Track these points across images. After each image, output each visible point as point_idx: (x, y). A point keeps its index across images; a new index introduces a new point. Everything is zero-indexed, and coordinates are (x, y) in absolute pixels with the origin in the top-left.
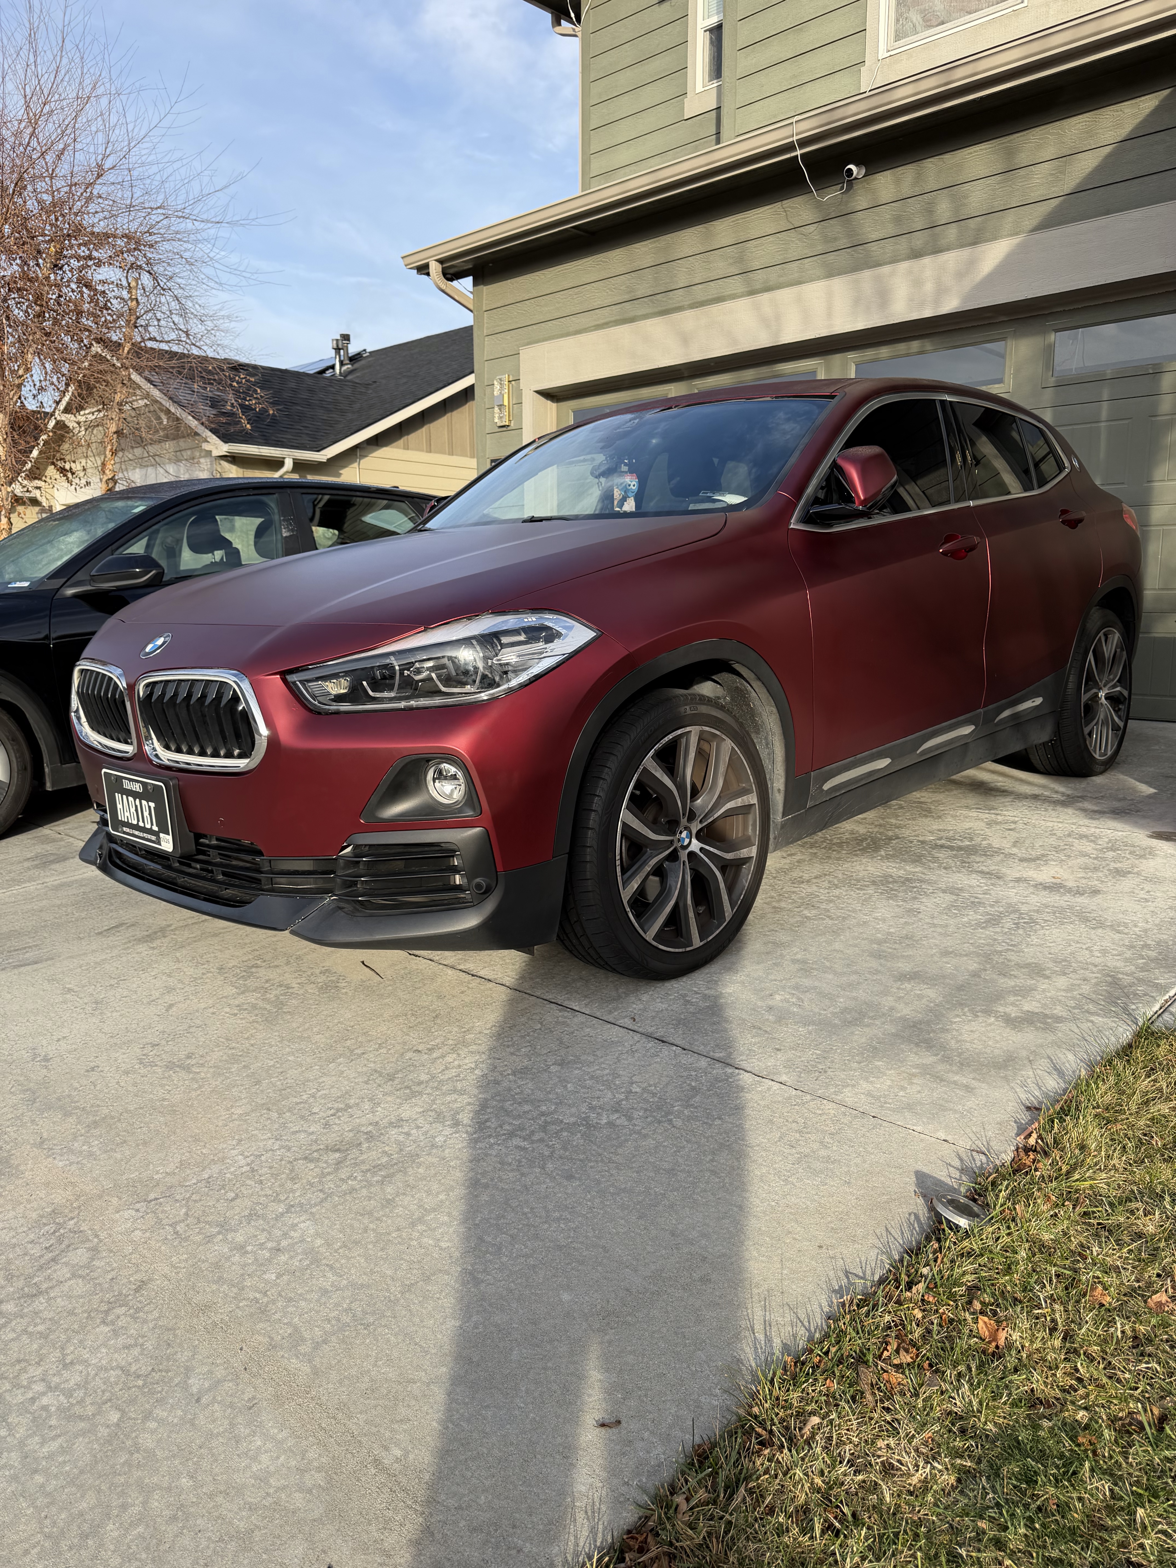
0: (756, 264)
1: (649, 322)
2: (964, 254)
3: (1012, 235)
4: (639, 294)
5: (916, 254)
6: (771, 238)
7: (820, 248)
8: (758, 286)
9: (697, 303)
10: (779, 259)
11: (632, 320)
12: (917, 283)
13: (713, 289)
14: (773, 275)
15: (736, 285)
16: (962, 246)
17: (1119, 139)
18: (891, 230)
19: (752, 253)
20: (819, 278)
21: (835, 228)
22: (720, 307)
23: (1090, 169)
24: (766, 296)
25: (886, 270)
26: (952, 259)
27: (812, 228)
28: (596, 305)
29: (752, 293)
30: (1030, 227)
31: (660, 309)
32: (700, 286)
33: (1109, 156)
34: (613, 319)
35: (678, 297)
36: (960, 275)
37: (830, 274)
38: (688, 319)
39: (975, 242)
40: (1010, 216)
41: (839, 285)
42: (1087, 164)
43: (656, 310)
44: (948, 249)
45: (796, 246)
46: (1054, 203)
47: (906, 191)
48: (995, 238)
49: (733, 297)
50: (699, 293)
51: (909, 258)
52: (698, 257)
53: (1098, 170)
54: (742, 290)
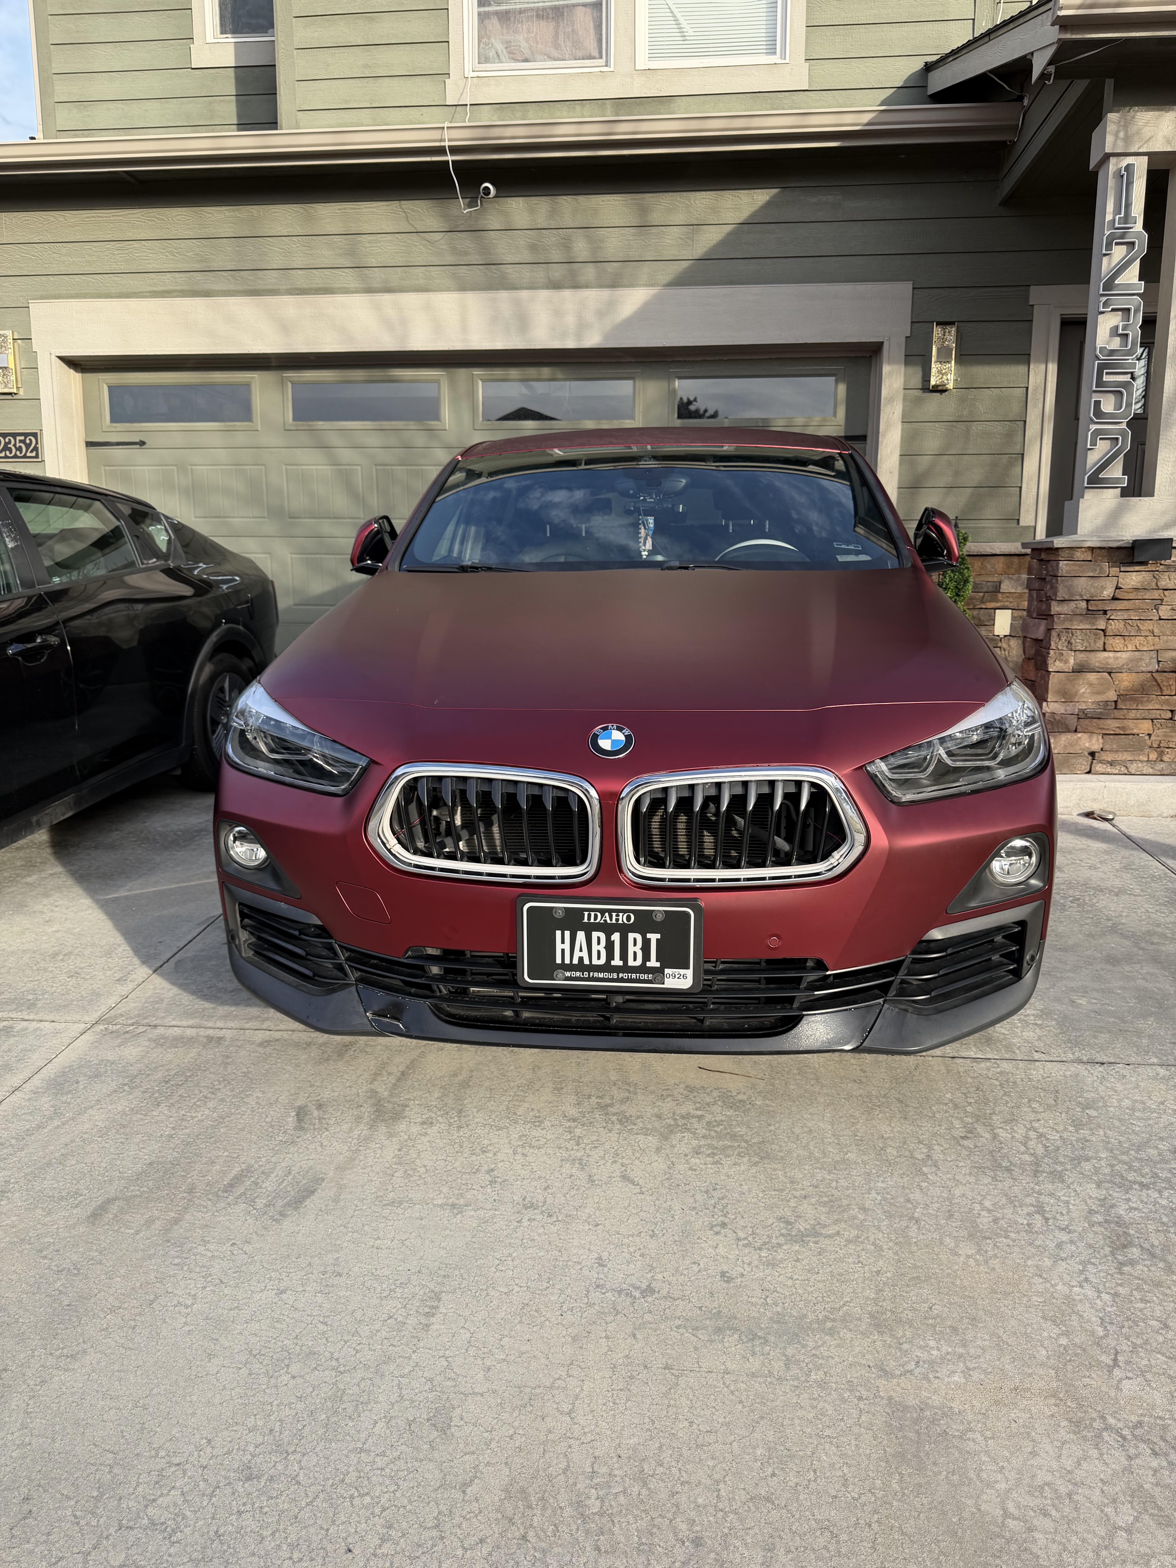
0: (373, 262)
1: (232, 300)
2: (604, 294)
3: (647, 285)
4: (215, 266)
5: (556, 286)
6: (388, 237)
7: (449, 259)
8: (376, 285)
9: (298, 289)
10: (400, 261)
11: (207, 294)
12: (558, 313)
13: (318, 278)
14: (395, 277)
15: (348, 278)
16: (601, 286)
17: (739, 221)
18: (527, 257)
19: (366, 248)
20: (448, 289)
21: (465, 242)
22: (328, 299)
23: (715, 242)
24: (387, 297)
25: (524, 294)
26: (593, 297)
27: (438, 236)
28: (150, 268)
29: (369, 290)
30: (665, 282)
31: (246, 287)
32: (300, 272)
33: (730, 234)
34: (178, 288)
35: (271, 279)
36: (601, 314)
37: (463, 287)
38: (288, 306)
39: (614, 284)
40: (646, 268)
41: (474, 300)
42: (711, 237)
43: (241, 288)
44: (587, 286)
45: (420, 252)
46: (685, 264)
47: (541, 222)
48: (632, 285)
49: (346, 291)
50: (300, 279)
51: (547, 287)
52: (294, 239)
53: (723, 243)
54: (356, 285)
